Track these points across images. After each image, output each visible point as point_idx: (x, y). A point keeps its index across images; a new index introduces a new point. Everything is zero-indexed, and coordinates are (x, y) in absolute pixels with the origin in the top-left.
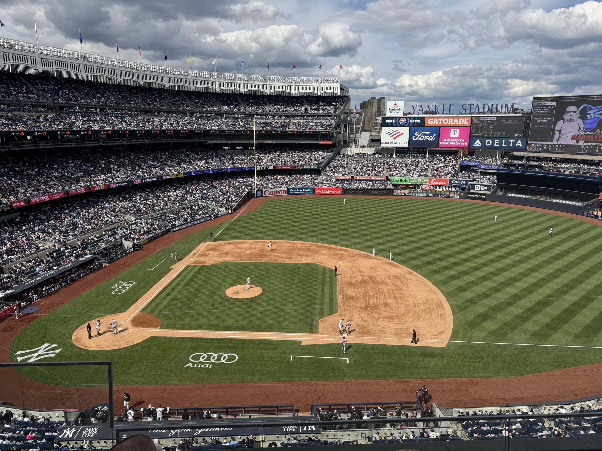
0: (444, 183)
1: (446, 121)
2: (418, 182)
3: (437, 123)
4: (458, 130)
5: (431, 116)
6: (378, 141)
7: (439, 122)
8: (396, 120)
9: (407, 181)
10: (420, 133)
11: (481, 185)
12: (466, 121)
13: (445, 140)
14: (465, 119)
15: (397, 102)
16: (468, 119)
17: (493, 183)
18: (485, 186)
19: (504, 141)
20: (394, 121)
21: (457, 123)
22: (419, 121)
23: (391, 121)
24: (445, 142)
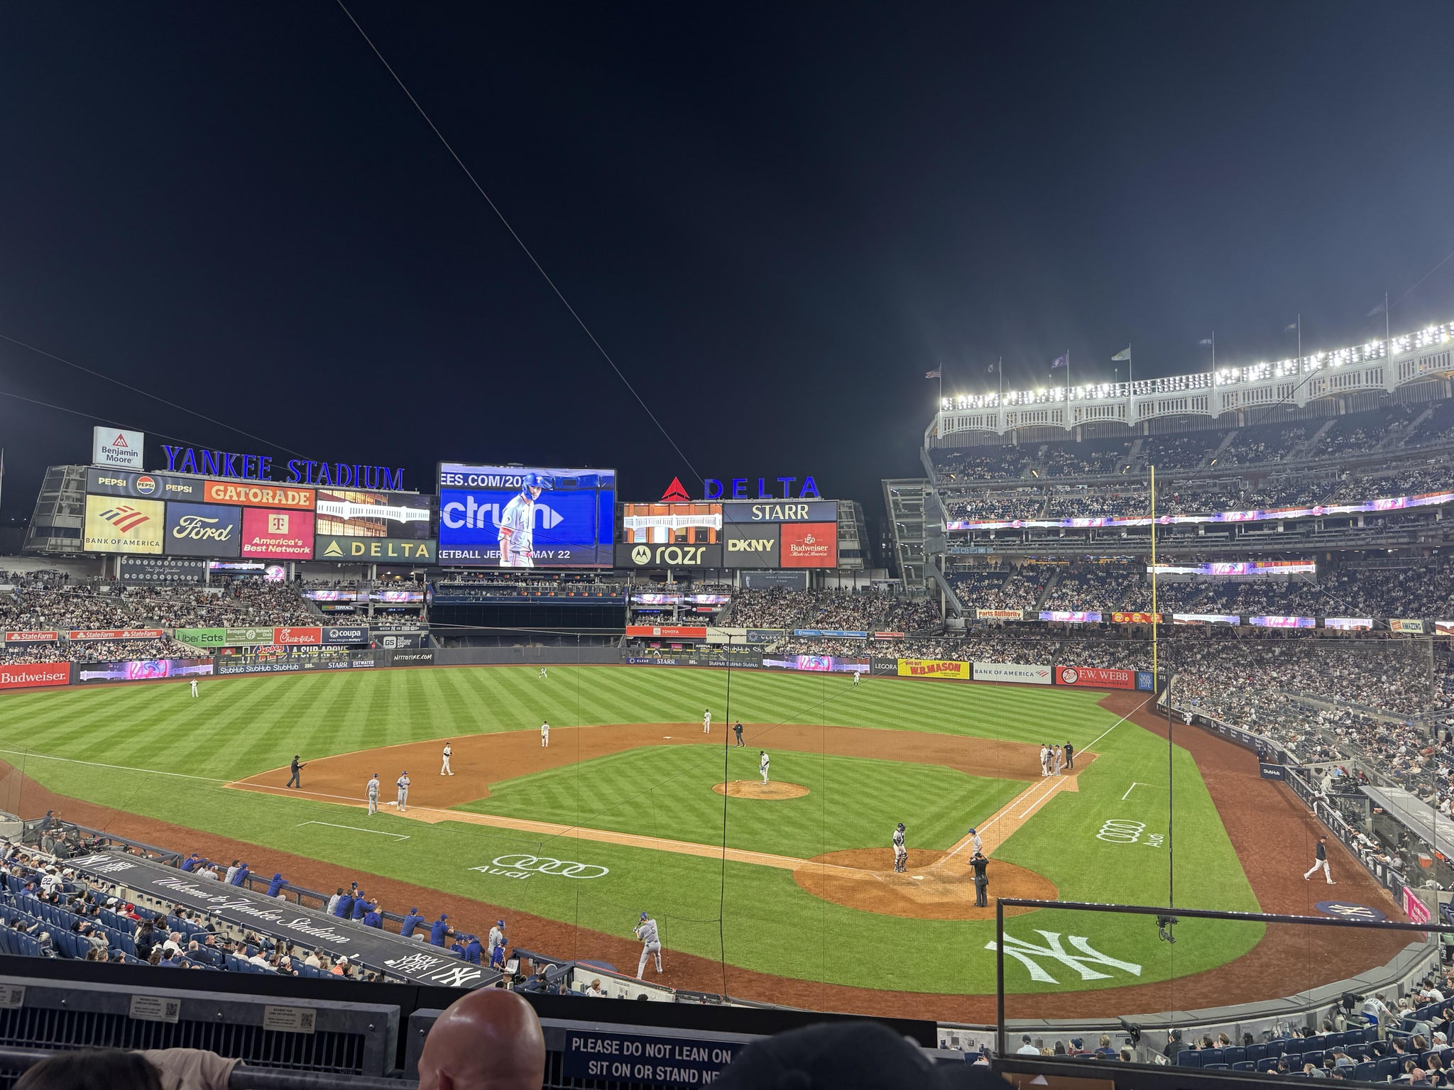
0: (312, 639)
1: (255, 495)
2: (247, 640)
3: (235, 498)
4: (286, 518)
5: (217, 478)
6: (76, 533)
7: (239, 495)
8: (126, 479)
9: (221, 638)
10: (192, 520)
11: (397, 636)
12: (303, 499)
13: (257, 540)
14: (302, 494)
15: (125, 433)
16: (308, 495)
17: (421, 628)
18: (407, 637)
19: (390, 545)
20: (121, 483)
21: (284, 502)
22: (188, 490)
23: (114, 482)
24: (256, 545)
